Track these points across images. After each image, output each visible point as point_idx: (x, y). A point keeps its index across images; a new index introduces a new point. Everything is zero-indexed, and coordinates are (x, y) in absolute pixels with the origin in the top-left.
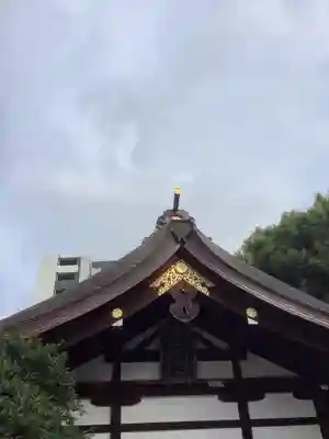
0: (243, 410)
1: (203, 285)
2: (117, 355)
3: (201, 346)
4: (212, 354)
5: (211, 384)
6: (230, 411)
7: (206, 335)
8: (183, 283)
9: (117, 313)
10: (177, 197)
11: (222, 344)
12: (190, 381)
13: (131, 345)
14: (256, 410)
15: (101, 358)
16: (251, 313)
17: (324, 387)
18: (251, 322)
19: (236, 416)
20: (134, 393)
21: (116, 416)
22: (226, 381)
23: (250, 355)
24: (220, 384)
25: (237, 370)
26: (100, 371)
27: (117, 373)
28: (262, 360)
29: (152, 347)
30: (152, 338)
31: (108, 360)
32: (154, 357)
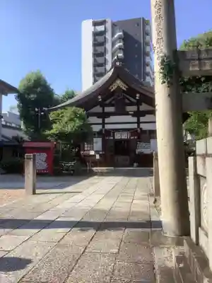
0: (138, 120)
1: (124, 87)
2: (103, 105)
3: (127, 101)
4: (131, 104)
5: (130, 113)
6: (135, 119)
7: (128, 96)
8: (118, 86)
9: (100, 97)
11: (135, 101)
13: (108, 102)
14: (142, 119)
15: (99, 106)
16: (138, 95)
18: (137, 98)
19: (136, 121)
20: (109, 115)
21: (104, 121)
22: (134, 112)
23: (143, 104)
24: (132, 113)
25: (138, 108)
26: (98, 109)
27: (103, 110)
28: (146, 105)
29: (113, 102)
30: (113, 100)
31: (101, 106)
32: (113, 105)
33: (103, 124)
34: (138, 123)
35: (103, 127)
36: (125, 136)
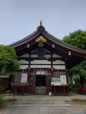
0: (52, 63)
1: (45, 40)
5: (47, 58)
7: (45, 49)
8: (41, 40)
9: (28, 45)
10: (41, 23)
12: (43, 58)
14: (54, 63)
16: (53, 45)
17: (67, 59)
18: (53, 47)
19: (50, 64)
23: (54, 54)
24: (48, 58)
25: (52, 56)
26: (27, 55)
27: (30, 56)
28: (56, 54)
30: (37, 50)
31: (29, 54)
32: (36, 54)
33: (29, 65)
34: (52, 65)
35: (29, 66)
36: (43, 73)
